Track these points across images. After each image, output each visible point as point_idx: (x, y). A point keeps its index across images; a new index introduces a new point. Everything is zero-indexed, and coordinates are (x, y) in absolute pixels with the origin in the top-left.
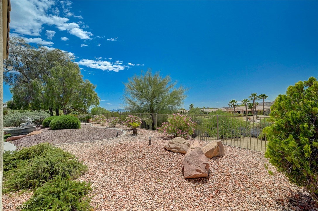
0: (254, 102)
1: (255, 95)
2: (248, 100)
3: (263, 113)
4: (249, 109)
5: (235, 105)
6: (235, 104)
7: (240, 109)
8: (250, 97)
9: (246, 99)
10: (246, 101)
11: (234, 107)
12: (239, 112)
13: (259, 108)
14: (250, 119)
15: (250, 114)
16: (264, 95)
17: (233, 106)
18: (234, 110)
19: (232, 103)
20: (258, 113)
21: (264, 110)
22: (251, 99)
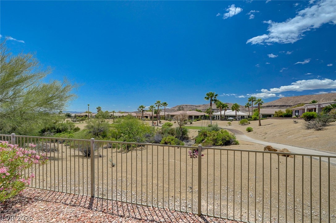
0: (158, 108)
1: (159, 102)
2: (154, 107)
3: (164, 118)
4: (155, 115)
5: (144, 111)
6: (143, 109)
7: (148, 114)
8: (155, 104)
9: (152, 105)
10: (153, 107)
11: (143, 112)
12: (147, 117)
13: (162, 114)
14: (155, 123)
15: (155, 119)
16: (165, 103)
17: (141, 111)
18: (143, 115)
19: (141, 108)
20: (161, 118)
21: (165, 115)
22: (157, 106)
